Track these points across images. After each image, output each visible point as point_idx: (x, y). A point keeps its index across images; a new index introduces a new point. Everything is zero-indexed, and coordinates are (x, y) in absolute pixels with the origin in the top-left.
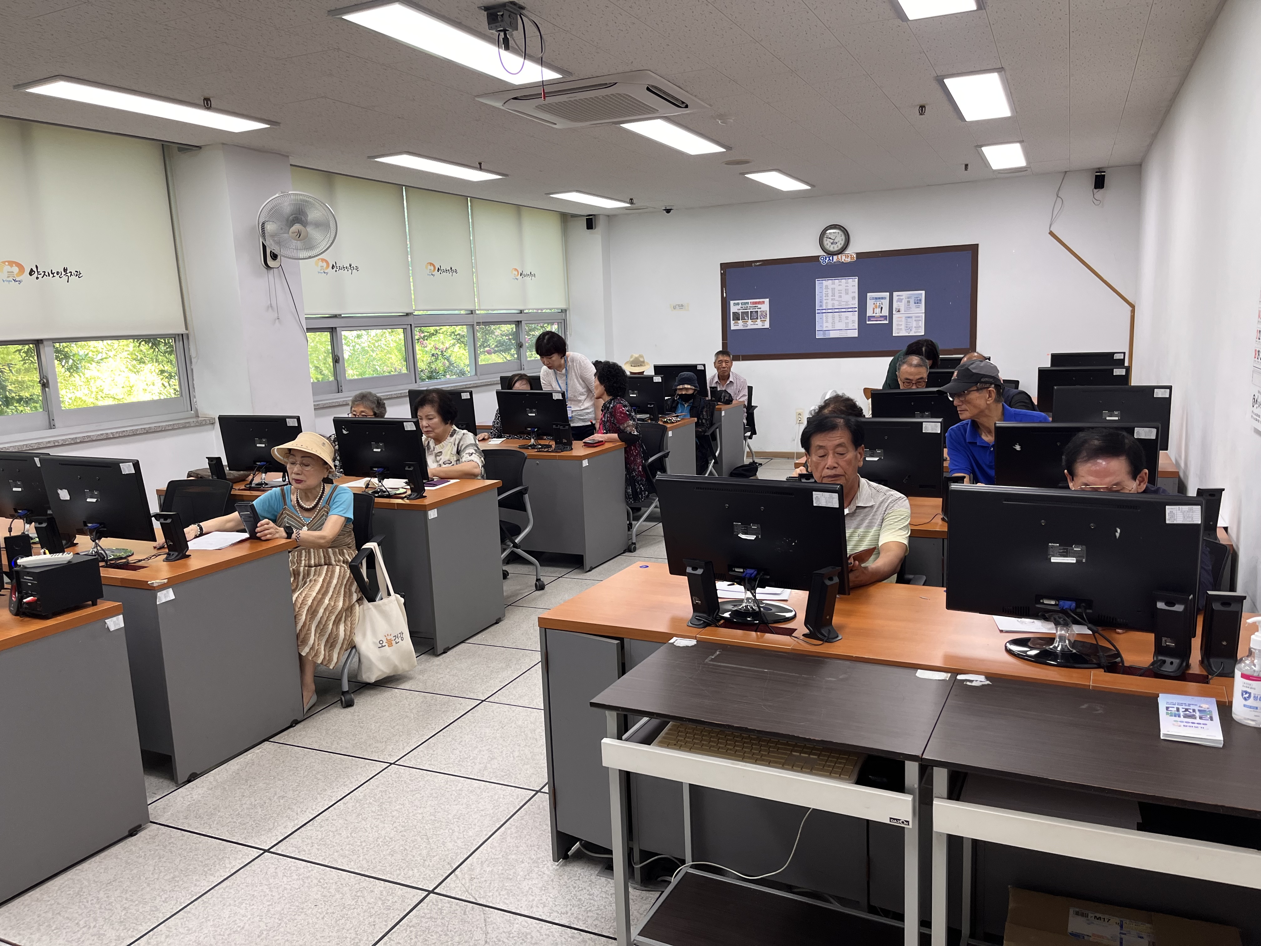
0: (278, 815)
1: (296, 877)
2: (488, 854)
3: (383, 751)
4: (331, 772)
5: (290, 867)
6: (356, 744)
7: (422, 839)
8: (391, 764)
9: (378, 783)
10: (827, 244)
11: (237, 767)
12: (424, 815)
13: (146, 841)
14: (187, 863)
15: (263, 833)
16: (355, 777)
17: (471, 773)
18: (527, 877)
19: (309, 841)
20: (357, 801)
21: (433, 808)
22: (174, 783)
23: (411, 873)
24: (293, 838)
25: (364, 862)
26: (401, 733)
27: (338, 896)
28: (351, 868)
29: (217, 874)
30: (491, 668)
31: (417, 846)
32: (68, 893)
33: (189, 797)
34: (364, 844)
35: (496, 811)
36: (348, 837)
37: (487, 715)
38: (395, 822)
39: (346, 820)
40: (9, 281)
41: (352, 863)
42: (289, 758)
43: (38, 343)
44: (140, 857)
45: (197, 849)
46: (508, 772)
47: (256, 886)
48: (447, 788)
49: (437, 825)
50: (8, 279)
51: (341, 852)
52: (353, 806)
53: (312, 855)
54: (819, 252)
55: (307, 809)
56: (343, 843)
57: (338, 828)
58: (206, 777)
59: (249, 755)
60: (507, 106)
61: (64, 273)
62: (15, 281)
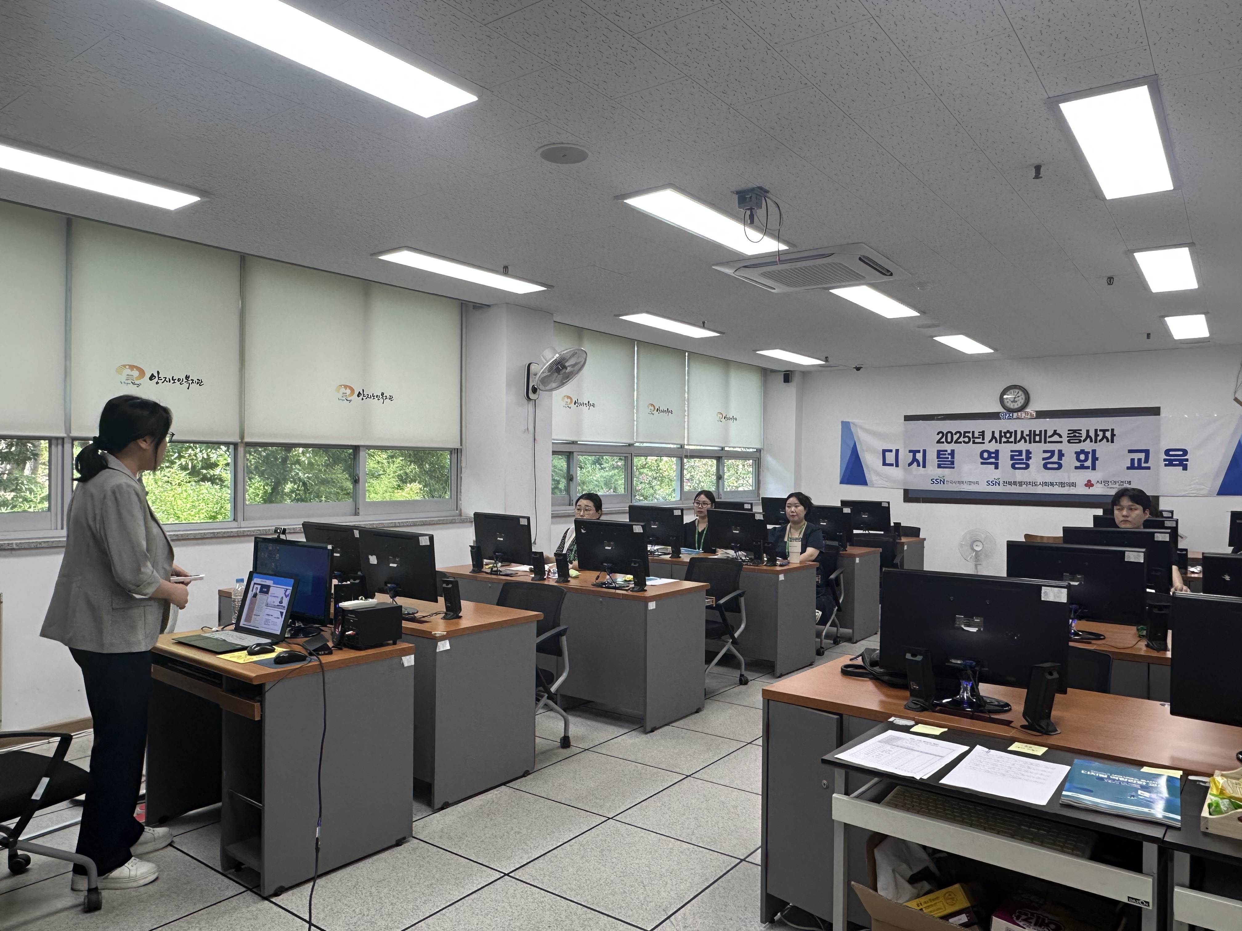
0: (515, 847)
1: (531, 900)
2: (699, 908)
3: (601, 807)
4: (558, 818)
5: (526, 891)
6: (578, 798)
7: (639, 885)
8: (609, 818)
9: (598, 833)
10: (1008, 403)
11: (481, 803)
12: (640, 865)
13: (409, 852)
14: (442, 874)
15: (503, 859)
16: (578, 825)
17: (680, 835)
19: (542, 873)
20: (580, 846)
21: (648, 860)
22: (430, 809)
23: (630, 913)
24: (528, 868)
25: (589, 897)
26: (617, 794)
27: (568, 922)
28: (578, 900)
29: (467, 887)
30: (694, 749)
31: (634, 891)
32: (348, 884)
33: (442, 821)
34: (588, 882)
35: (705, 872)
36: (574, 874)
37: (692, 788)
38: (614, 868)
39: (572, 860)
40: (344, 400)
41: (580, 897)
42: (523, 802)
43: (354, 448)
44: (403, 863)
45: (449, 864)
46: (714, 839)
47: (499, 903)
48: (659, 845)
49: (652, 875)
50: (342, 398)
51: (569, 886)
52: (578, 849)
53: (545, 884)
54: (999, 409)
55: (538, 846)
56: (571, 879)
57: (566, 865)
58: (456, 808)
59: (491, 794)
60: (737, 273)
61: (381, 396)
62: (347, 400)
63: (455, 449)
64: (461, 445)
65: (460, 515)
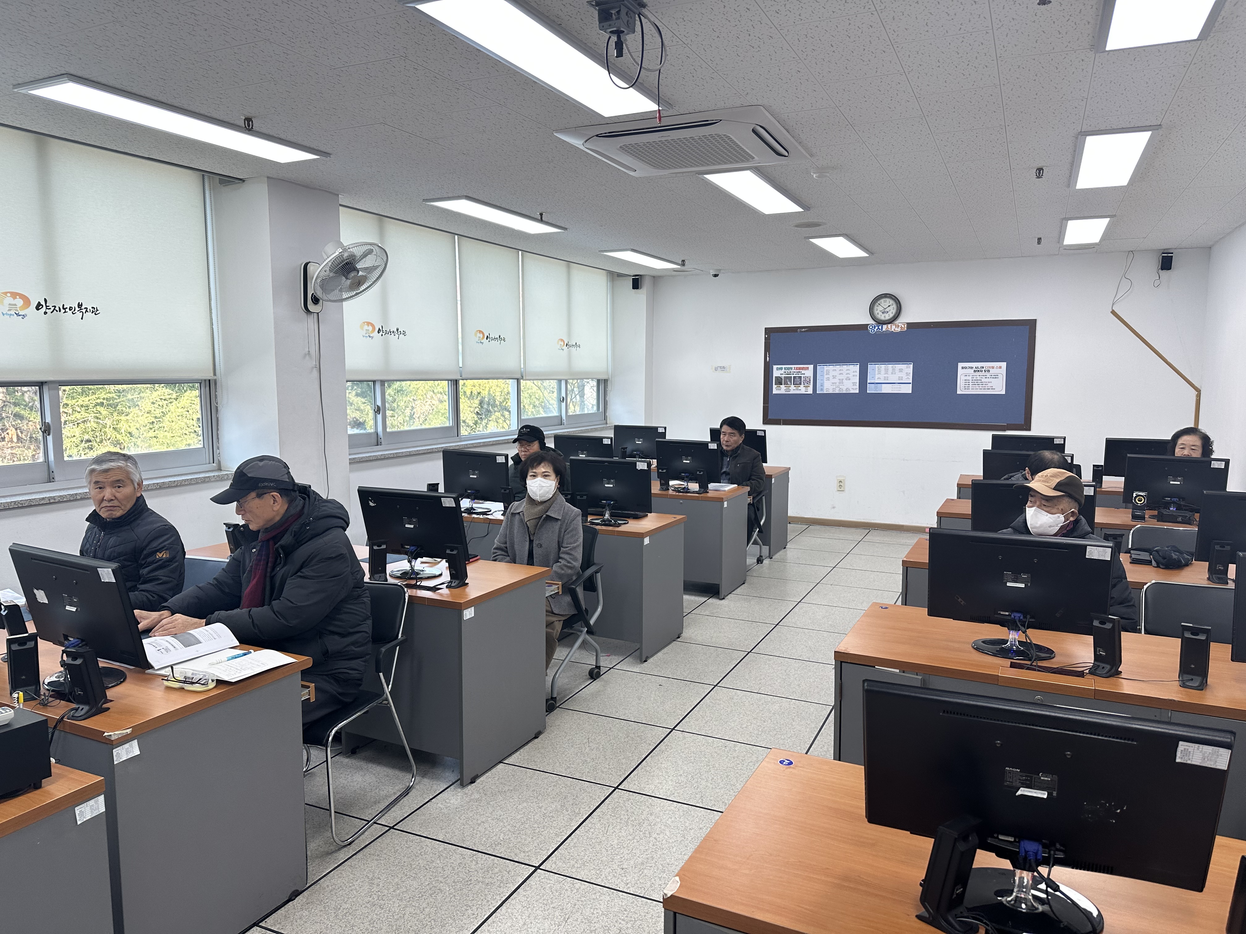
10: (878, 314)
30: (543, 810)
37: (544, 895)
40: (11, 315)
43: (41, 385)
50: (9, 313)
54: (869, 321)
60: (588, 145)
61: (77, 309)
62: (18, 315)
63: (205, 380)
64: (215, 374)
65: (220, 469)
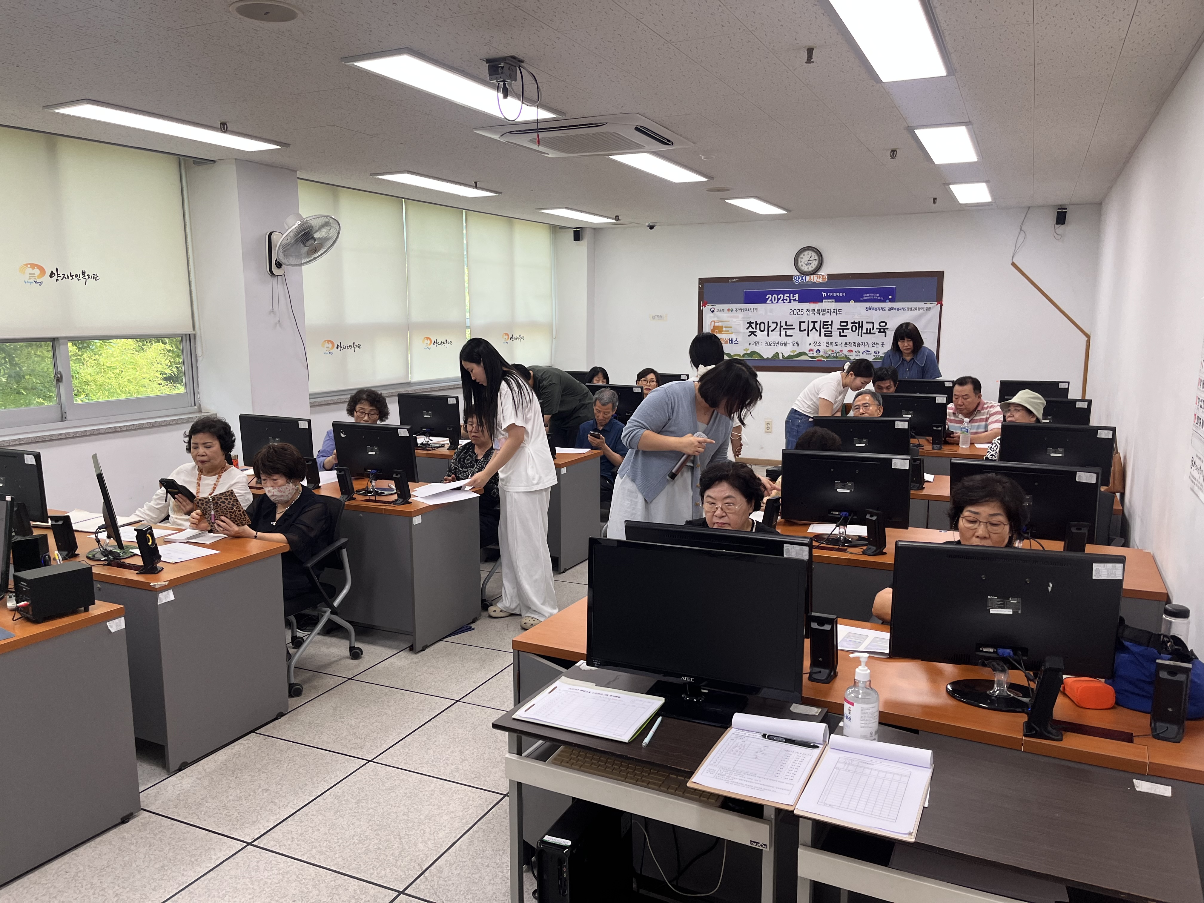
0: (261, 808)
1: (277, 872)
2: (456, 856)
3: (361, 748)
4: (312, 767)
5: (271, 861)
6: (337, 739)
7: (395, 838)
8: (369, 761)
9: (355, 780)
10: (802, 265)
11: (225, 757)
12: (398, 814)
13: (138, 829)
14: (175, 852)
15: (247, 825)
16: (334, 773)
17: (443, 773)
18: (492, 882)
19: (290, 836)
20: (336, 798)
21: (407, 807)
22: (165, 771)
23: (383, 872)
24: (274, 832)
25: (340, 859)
26: (379, 731)
27: (315, 892)
28: (327, 865)
29: (203, 865)
30: (466, 668)
31: (390, 845)
32: (65, 876)
33: (179, 785)
34: (341, 841)
35: (466, 814)
36: (325, 834)
37: (460, 716)
38: (370, 820)
39: (325, 816)
40: (31, 283)
41: (329, 860)
42: (274, 751)
43: (54, 340)
44: (131, 844)
45: (185, 839)
46: (478, 774)
47: (239, 879)
48: (420, 788)
49: (410, 825)
50: (29, 281)
51: (319, 848)
52: (332, 802)
53: (292, 850)
54: (793, 272)
55: (289, 803)
56: (321, 840)
57: (317, 824)
58: (195, 767)
59: (236, 747)
60: (504, 138)
61: (82, 276)
62: (36, 283)
63: (186, 335)
64: (194, 329)
